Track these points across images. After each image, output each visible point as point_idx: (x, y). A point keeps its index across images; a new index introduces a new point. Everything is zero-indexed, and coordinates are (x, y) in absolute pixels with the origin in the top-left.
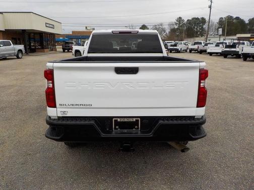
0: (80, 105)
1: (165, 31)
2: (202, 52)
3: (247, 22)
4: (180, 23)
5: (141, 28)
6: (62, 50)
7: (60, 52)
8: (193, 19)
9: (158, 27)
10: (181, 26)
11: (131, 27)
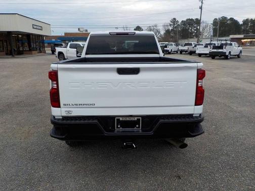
0: (84, 105)
1: (159, 32)
2: (192, 53)
3: (241, 23)
4: (174, 24)
5: (135, 30)
6: (51, 52)
7: (49, 54)
8: (187, 20)
9: (152, 28)
10: (176, 27)
11: (125, 29)
